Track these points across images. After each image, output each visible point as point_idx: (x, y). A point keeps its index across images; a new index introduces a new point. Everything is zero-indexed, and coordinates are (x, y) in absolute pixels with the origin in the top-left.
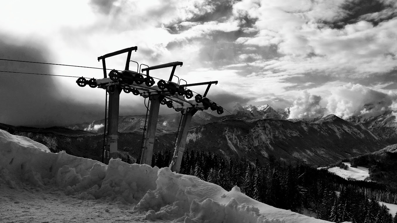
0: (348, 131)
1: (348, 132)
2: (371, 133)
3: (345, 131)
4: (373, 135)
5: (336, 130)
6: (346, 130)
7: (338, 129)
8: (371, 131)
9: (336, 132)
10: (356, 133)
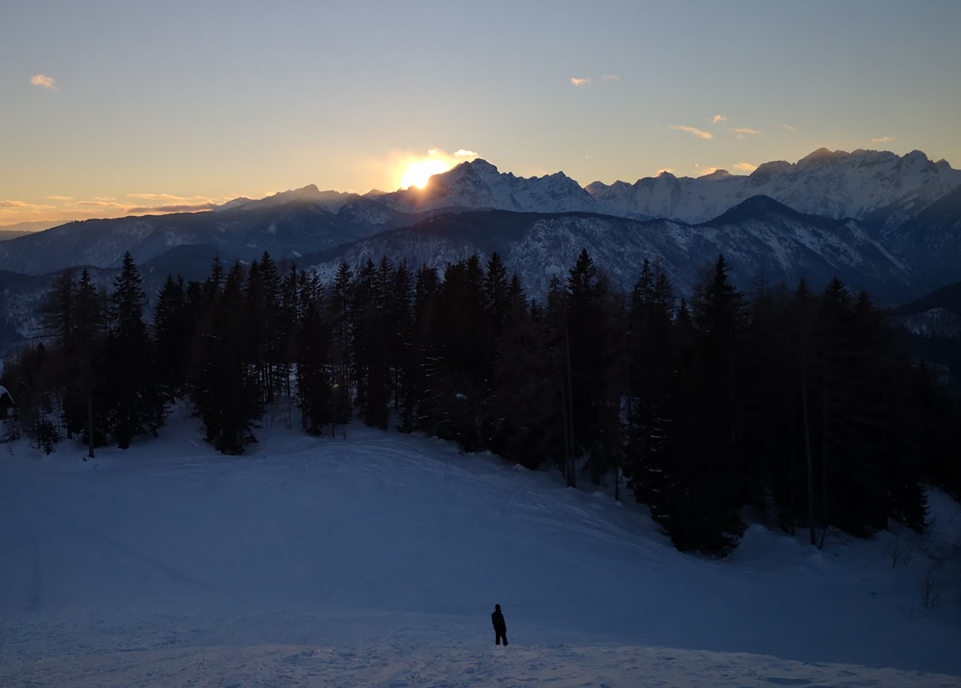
0: (813, 244)
1: (811, 248)
2: (882, 250)
3: (803, 246)
4: (888, 256)
5: (774, 243)
6: (802, 241)
7: (781, 240)
8: (882, 244)
9: (773, 250)
10: (836, 250)
